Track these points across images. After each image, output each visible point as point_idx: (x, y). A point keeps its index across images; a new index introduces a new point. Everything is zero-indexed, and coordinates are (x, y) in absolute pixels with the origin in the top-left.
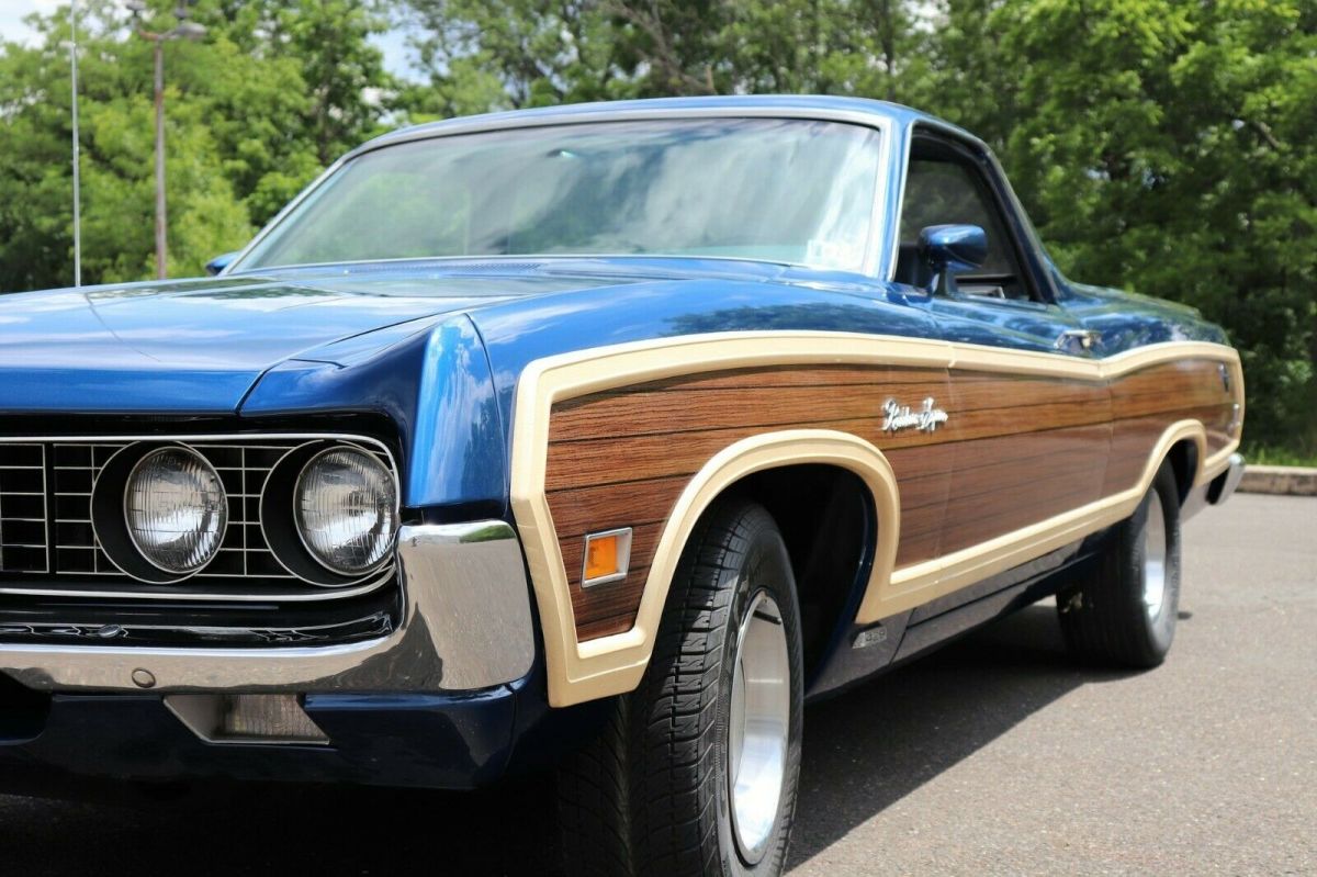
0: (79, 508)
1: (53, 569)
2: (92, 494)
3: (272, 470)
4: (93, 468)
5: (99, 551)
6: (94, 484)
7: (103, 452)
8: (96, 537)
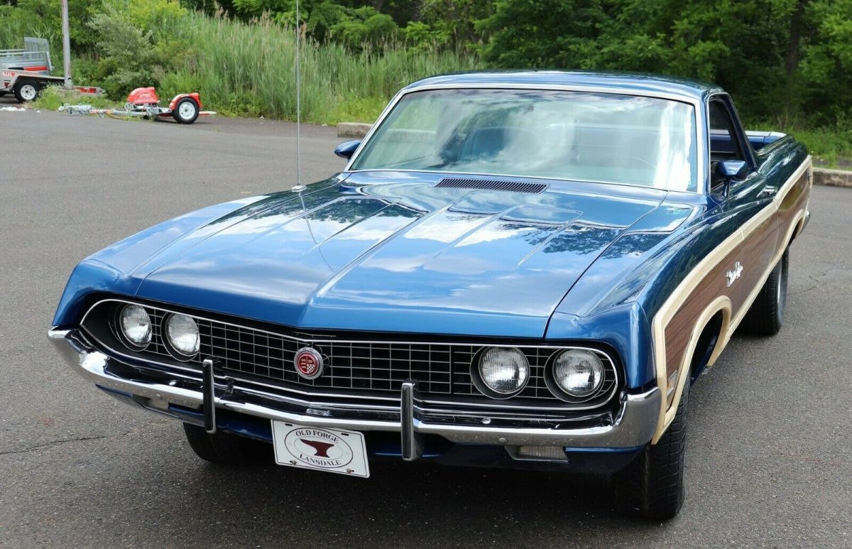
0: (465, 368)
1: (452, 392)
2: (471, 363)
3: (549, 357)
4: (472, 353)
5: (473, 386)
6: (472, 359)
7: (475, 348)
8: (472, 380)
